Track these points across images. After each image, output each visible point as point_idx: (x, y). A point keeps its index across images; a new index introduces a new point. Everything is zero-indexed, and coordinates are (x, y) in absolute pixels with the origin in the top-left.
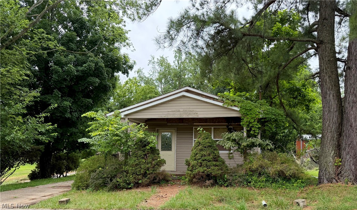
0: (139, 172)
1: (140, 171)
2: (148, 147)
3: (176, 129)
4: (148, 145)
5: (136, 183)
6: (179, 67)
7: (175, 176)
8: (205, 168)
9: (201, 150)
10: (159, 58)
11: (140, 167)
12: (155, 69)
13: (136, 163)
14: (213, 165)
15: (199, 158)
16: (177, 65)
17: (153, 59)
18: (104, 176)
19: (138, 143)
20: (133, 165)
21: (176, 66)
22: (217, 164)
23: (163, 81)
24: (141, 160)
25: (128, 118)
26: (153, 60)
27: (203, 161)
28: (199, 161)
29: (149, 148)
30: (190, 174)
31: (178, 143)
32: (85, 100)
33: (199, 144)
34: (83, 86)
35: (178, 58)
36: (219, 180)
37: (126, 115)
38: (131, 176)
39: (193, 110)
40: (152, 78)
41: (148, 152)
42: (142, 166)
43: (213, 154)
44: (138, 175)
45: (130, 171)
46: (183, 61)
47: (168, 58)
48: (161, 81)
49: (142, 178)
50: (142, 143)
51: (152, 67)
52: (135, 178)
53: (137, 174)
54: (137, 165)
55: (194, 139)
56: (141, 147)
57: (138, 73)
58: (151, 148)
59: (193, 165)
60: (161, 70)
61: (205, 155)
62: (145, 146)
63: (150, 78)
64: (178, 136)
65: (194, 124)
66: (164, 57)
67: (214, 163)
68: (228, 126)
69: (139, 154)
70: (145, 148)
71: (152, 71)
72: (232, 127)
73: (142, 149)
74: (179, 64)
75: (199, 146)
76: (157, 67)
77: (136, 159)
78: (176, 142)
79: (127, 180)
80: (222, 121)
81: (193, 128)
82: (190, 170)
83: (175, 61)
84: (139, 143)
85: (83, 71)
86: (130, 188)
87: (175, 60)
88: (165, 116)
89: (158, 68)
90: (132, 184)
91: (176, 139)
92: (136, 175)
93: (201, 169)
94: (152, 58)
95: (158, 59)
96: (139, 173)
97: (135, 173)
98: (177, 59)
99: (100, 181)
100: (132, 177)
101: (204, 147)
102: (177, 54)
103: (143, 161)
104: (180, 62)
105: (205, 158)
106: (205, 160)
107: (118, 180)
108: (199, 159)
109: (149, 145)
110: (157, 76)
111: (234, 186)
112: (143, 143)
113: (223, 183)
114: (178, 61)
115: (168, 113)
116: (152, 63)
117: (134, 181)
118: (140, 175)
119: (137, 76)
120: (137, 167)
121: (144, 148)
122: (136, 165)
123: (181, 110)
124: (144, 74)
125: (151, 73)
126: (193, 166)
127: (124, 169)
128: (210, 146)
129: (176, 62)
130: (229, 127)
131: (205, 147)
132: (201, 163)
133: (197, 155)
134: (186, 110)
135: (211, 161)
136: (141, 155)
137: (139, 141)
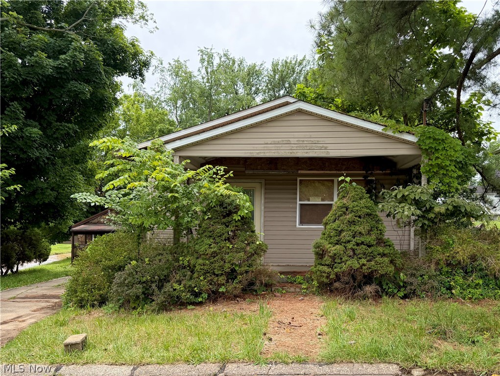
0: (220, 270)
1: (222, 267)
2: (236, 217)
3: (263, 181)
4: (236, 213)
5: (213, 292)
6: (208, 79)
7: (283, 276)
8: (364, 261)
9: (352, 223)
10: (172, 63)
11: (222, 259)
12: (166, 82)
13: (212, 250)
14: (378, 255)
15: (348, 239)
16: (204, 76)
17: (162, 64)
18: (144, 279)
19: (214, 207)
20: (207, 254)
21: (203, 78)
22: (385, 252)
23: (179, 103)
24: (223, 244)
25: (180, 157)
26: (160, 65)
27: (358, 245)
28: (350, 246)
29: (240, 218)
30: (329, 274)
31: (267, 210)
32: (61, 125)
33: (344, 210)
34: (58, 100)
35: (206, 63)
36: (387, 284)
37: (176, 150)
38: (202, 278)
39: (318, 141)
40: (159, 97)
41: (236, 226)
42: (227, 256)
43: (375, 231)
44: (217, 275)
45: (198, 267)
46: (215, 68)
47: (188, 64)
48: (176, 104)
49: (227, 282)
50: (224, 208)
51: (160, 77)
52: (211, 282)
53: (215, 274)
54: (214, 255)
55: (299, 202)
56: (219, 216)
57: (133, 88)
58: (242, 218)
59: (335, 255)
60: (175, 84)
61: (360, 233)
62: (230, 214)
63: (156, 97)
64: (267, 196)
65: (299, 172)
66: (182, 61)
67: (380, 249)
68: (365, 177)
69: (218, 230)
70: (230, 219)
71: (160, 86)
72: (374, 178)
73: (224, 220)
74: (207, 74)
75: (345, 213)
76: (169, 79)
77: (212, 241)
78: (263, 208)
79: (195, 287)
80: (355, 167)
81: (297, 180)
82: (328, 265)
83: (201, 69)
84: (218, 208)
85: (61, 68)
86: (200, 304)
87: (201, 66)
88: (258, 153)
89: (170, 81)
90: (205, 296)
91: (263, 202)
92: (213, 276)
93: (355, 264)
94: (159, 62)
95: (170, 64)
96: (220, 272)
97: (209, 272)
98: (204, 64)
99: (138, 289)
100: (205, 279)
101: (356, 216)
102: (204, 56)
103: (228, 245)
104: (209, 70)
105: (362, 239)
106: (362, 243)
107: (176, 286)
108: (349, 242)
109: (239, 213)
110: (167, 94)
111: (422, 296)
112: (226, 208)
113: (396, 291)
114: (206, 68)
115: (264, 147)
116: (159, 71)
117: (210, 289)
118: (222, 274)
119: (133, 92)
120: (215, 259)
121: (226, 219)
122: (212, 254)
123: (293, 141)
124: (145, 90)
125: (158, 89)
126: (333, 258)
127: (181, 263)
128: (369, 215)
129: (203, 71)
130: (369, 178)
131: (360, 217)
132: (353, 250)
133: (343, 235)
134: (303, 141)
135: (372, 246)
136: (223, 234)
137: (217, 203)
